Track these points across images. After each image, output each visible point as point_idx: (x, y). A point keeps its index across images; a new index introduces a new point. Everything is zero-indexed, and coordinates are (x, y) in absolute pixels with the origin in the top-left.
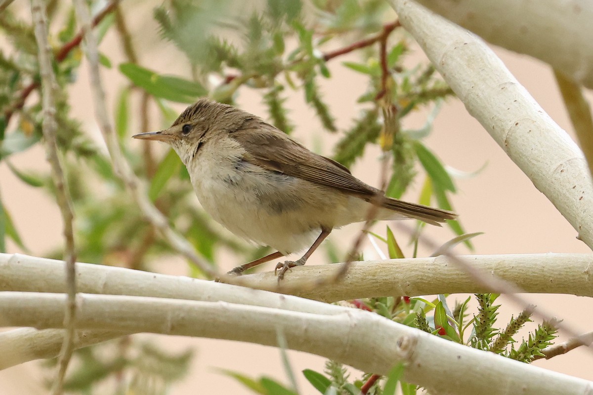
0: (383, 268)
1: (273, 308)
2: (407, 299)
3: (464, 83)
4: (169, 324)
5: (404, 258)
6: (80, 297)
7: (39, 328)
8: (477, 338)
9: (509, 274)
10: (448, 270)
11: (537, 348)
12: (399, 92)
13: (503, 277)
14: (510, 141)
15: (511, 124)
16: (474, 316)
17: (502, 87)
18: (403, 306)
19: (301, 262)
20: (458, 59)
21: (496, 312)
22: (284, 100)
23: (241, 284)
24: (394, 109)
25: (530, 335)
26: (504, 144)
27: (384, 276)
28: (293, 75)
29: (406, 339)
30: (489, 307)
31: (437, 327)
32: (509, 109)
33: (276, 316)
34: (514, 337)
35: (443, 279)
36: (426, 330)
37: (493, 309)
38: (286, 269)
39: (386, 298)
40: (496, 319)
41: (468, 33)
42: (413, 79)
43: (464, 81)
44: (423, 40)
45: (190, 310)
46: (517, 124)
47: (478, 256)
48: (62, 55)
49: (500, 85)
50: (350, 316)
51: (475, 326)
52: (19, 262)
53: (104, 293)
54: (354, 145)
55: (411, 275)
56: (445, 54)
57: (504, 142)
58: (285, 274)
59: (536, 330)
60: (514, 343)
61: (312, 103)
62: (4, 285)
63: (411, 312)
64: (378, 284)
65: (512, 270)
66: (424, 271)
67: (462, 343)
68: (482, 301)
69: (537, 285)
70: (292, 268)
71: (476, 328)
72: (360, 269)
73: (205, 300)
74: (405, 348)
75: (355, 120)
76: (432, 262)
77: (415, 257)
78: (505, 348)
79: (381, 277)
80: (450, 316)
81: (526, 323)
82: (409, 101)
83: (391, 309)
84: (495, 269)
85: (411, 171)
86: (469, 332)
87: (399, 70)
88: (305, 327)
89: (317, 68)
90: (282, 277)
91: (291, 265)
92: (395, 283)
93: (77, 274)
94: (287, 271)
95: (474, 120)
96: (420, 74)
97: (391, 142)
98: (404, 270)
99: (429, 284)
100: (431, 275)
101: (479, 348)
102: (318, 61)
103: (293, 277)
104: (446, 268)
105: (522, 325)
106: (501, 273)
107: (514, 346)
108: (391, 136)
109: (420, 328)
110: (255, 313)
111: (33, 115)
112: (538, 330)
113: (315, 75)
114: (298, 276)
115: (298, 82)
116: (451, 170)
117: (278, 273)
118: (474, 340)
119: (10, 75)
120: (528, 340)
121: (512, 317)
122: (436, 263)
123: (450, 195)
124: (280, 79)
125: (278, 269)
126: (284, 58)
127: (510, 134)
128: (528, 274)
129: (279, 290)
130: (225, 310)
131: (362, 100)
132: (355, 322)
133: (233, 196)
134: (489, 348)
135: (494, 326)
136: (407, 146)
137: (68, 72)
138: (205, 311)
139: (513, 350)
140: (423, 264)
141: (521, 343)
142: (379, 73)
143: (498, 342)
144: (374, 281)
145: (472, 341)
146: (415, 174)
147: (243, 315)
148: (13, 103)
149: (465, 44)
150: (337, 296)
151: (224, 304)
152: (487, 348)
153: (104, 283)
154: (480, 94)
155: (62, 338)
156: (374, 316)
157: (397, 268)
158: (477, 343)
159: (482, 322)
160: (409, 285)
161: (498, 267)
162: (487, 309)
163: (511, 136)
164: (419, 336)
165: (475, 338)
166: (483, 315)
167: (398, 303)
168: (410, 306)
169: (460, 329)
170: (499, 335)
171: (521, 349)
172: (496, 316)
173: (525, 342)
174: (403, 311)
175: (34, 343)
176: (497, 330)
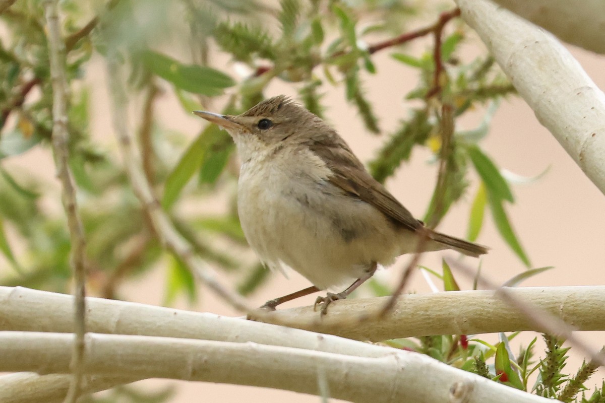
0: (436, 301)
1: (309, 349)
2: (465, 343)
3: (534, 88)
4: (190, 368)
5: (459, 290)
6: (89, 338)
7: (42, 373)
8: (543, 386)
9: (580, 308)
12: (454, 88)
13: (574, 313)
14: (586, 155)
15: (587, 135)
16: (541, 360)
17: (578, 92)
18: (460, 352)
19: (343, 295)
20: (528, 60)
21: (565, 356)
22: (321, 96)
23: (273, 321)
25: (603, 381)
26: (579, 158)
27: (437, 311)
28: (334, 70)
29: (460, 385)
30: (558, 349)
31: (498, 372)
32: (585, 117)
33: (313, 359)
34: (586, 384)
35: (506, 315)
36: (485, 376)
37: (562, 352)
38: (329, 302)
39: (440, 337)
40: (565, 364)
41: (539, 30)
42: (469, 74)
43: (535, 85)
44: (488, 37)
45: (215, 352)
46: (594, 135)
47: (546, 288)
49: (575, 90)
50: (397, 358)
51: (541, 372)
52: (21, 297)
53: (118, 332)
54: (400, 150)
55: (469, 310)
56: (514, 54)
57: (578, 156)
60: (585, 391)
61: (353, 101)
62: (3, 323)
63: (469, 358)
64: (431, 321)
65: (584, 304)
66: (483, 305)
67: (526, 391)
68: (550, 342)
71: (543, 374)
72: (411, 303)
73: (233, 341)
74: (460, 395)
75: (402, 122)
76: (493, 296)
77: (475, 289)
78: (575, 396)
79: (434, 313)
80: (514, 361)
82: (465, 99)
83: (446, 356)
84: (565, 303)
85: (464, 180)
86: (534, 379)
87: (454, 62)
88: (345, 372)
89: (360, 62)
92: (451, 319)
93: (87, 311)
95: (545, 131)
98: (461, 304)
99: (489, 320)
100: (491, 310)
101: (546, 396)
102: (362, 54)
103: (337, 311)
105: (595, 370)
106: (572, 308)
107: (585, 396)
109: (479, 373)
110: (289, 355)
111: (34, 113)
113: (358, 69)
114: (339, 311)
115: (339, 77)
116: (507, 174)
117: (318, 308)
118: (539, 387)
119: (8, 68)
120: (601, 388)
121: (584, 361)
123: (509, 208)
124: (318, 72)
126: (323, 49)
127: (585, 146)
128: (602, 308)
129: (315, 327)
130: (255, 352)
131: (411, 97)
132: (403, 365)
134: (557, 397)
135: (562, 372)
136: (461, 151)
138: (232, 353)
139: (584, 399)
140: (483, 297)
141: (593, 390)
142: (432, 67)
143: (567, 390)
144: (427, 317)
145: (537, 389)
146: (467, 185)
147: (276, 359)
148: (11, 100)
149: (536, 42)
150: (384, 335)
151: (254, 345)
152: (555, 396)
153: (116, 320)
154: (552, 100)
155: (69, 383)
156: (426, 359)
157: (453, 302)
158: (543, 391)
159: (550, 367)
160: (466, 322)
161: (568, 301)
162: (555, 351)
163: (587, 148)
164: (476, 381)
165: (541, 386)
166: (550, 359)
167: (454, 349)
168: (468, 352)
169: (524, 375)
170: (569, 381)
171: (594, 399)
172: (566, 360)
173: (598, 390)
174: (460, 358)
175: (36, 389)
176: (566, 376)
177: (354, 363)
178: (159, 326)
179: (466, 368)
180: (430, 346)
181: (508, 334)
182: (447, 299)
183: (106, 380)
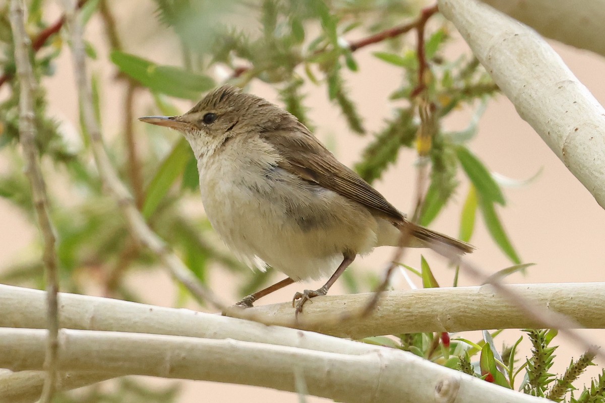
0: (419, 298)
1: (290, 346)
2: (446, 341)
3: (514, 81)
4: (168, 366)
5: (438, 287)
6: (63, 334)
7: (15, 370)
8: (530, 386)
9: (568, 306)
10: (495, 302)
11: (601, 397)
12: (439, 87)
13: (561, 311)
14: (569, 150)
15: (569, 130)
16: (527, 359)
17: (559, 86)
18: (441, 351)
19: (322, 292)
20: (508, 53)
21: (552, 355)
22: (303, 97)
24: (433, 108)
25: (592, 381)
26: (561, 154)
27: (420, 308)
28: (314, 68)
29: (446, 383)
30: (544, 348)
31: (483, 373)
32: (567, 112)
33: (294, 356)
34: (574, 383)
35: (490, 312)
37: (549, 351)
38: (306, 300)
39: (420, 335)
40: (553, 363)
42: (455, 72)
43: (515, 78)
44: (466, 30)
45: (193, 349)
46: (576, 130)
47: (531, 285)
48: (40, 42)
49: (557, 84)
50: (380, 355)
51: (528, 371)
53: (92, 328)
54: (385, 149)
55: (453, 307)
56: (492, 48)
57: (561, 151)
58: (305, 305)
59: (599, 375)
60: (574, 391)
61: (336, 100)
63: (451, 357)
64: (413, 318)
65: (571, 302)
66: (468, 302)
67: (513, 389)
68: (536, 341)
69: (599, 319)
70: (312, 299)
71: (530, 373)
72: (393, 300)
73: (211, 337)
74: (445, 393)
75: (386, 121)
76: (476, 292)
77: (455, 285)
78: (564, 396)
79: (415, 310)
80: (499, 359)
81: (588, 368)
82: (450, 98)
83: (427, 354)
84: (551, 301)
85: (453, 180)
86: (521, 378)
87: (439, 61)
88: (327, 369)
89: (342, 60)
90: (300, 310)
91: (312, 295)
92: (433, 317)
93: (60, 306)
94: (307, 302)
95: (526, 125)
96: (463, 65)
97: (428, 146)
98: (444, 301)
99: (473, 317)
100: (475, 307)
101: (533, 395)
102: (344, 52)
103: (313, 309)
104: (493, 299)
105: (584, 370)
106: (558, 305)
107: (574, 395)
108: (430, 138)
109: (465, 371)
110: (269, 352)
112: (601, 375)
113: (340, 67)
114: (319, 308)
115: (320, 76)
116: (498, 177)
117: (296, 304)
118: (526, 387)
120: (590, 387)
121: (572, 360)
122: (482, 293)
123: (499, 210)
124: (300, 71)
125: (296, 300)
126: (304, 49)
127: (568, 141)
128: (589, 306)
129: (297, 325)
130: (234, 349)
131: (396, 96)
132: (386, 363)
133: (256, 206)
134: (545, 396)
135: (550, 371)
136: (448, 151)
137: (46, 63)
138: (210, 350)
139: (572, 399)
140: (466, 295)
141: (582, 390)
142: (416, 65)
143: (555, 389)
144: (409, 314)
145: (524, 388)
146: (457, 184)
147: (255, 355)
149: (516, 35)
150: (365, 332)
151: (233, 342)
152: (543, 395)
153: (91, 317)
154: (533, 94)
155: (43, 381)
156: (409, 357)
157: (436, 299)
158: (531, 391)
159: (537, 367)
160: (449, 319)
161: (554, 298)
162: (542, 351)
163: (570, 143)
164: (462, 379)
165: (528, 386)
166: (537, 359)
167: (435, 347)
168: (450, 350)
169: (510, 374)
170: (557, 381)
171: (583, 398)
172: (553, 359)
173: (587, 389)
174: (442, 356)
175: (9, 386)
176: (554, 375)
177: (335, 360)
178: (135, 323)
179: (449, 365)
180: (411, 344)
181: (491, 332)
182: (430, 296)
183: (81, 377)
